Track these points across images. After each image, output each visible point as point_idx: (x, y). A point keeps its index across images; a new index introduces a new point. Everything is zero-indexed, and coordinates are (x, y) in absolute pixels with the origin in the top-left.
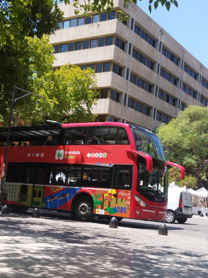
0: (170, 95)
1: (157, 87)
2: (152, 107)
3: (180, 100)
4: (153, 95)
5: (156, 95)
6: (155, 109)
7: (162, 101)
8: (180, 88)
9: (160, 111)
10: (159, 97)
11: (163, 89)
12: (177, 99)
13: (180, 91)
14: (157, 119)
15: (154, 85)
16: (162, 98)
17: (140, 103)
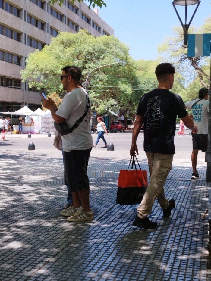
0: (38, 19)
1: (25, 11)
2: (22, 33)
3: (48, 24)
4: (22, 20)
5: (25, 20)
6: (25, 34)
7: (31, 26)
8: (48, 12)
9: (30, 36)
10: (28, 22)
11: (31, 13)
12: (46, 23)
13: (48, 15)
14: (28, 45)
15: (22, 9)
16: (30, 23)
17: (10, 29)
